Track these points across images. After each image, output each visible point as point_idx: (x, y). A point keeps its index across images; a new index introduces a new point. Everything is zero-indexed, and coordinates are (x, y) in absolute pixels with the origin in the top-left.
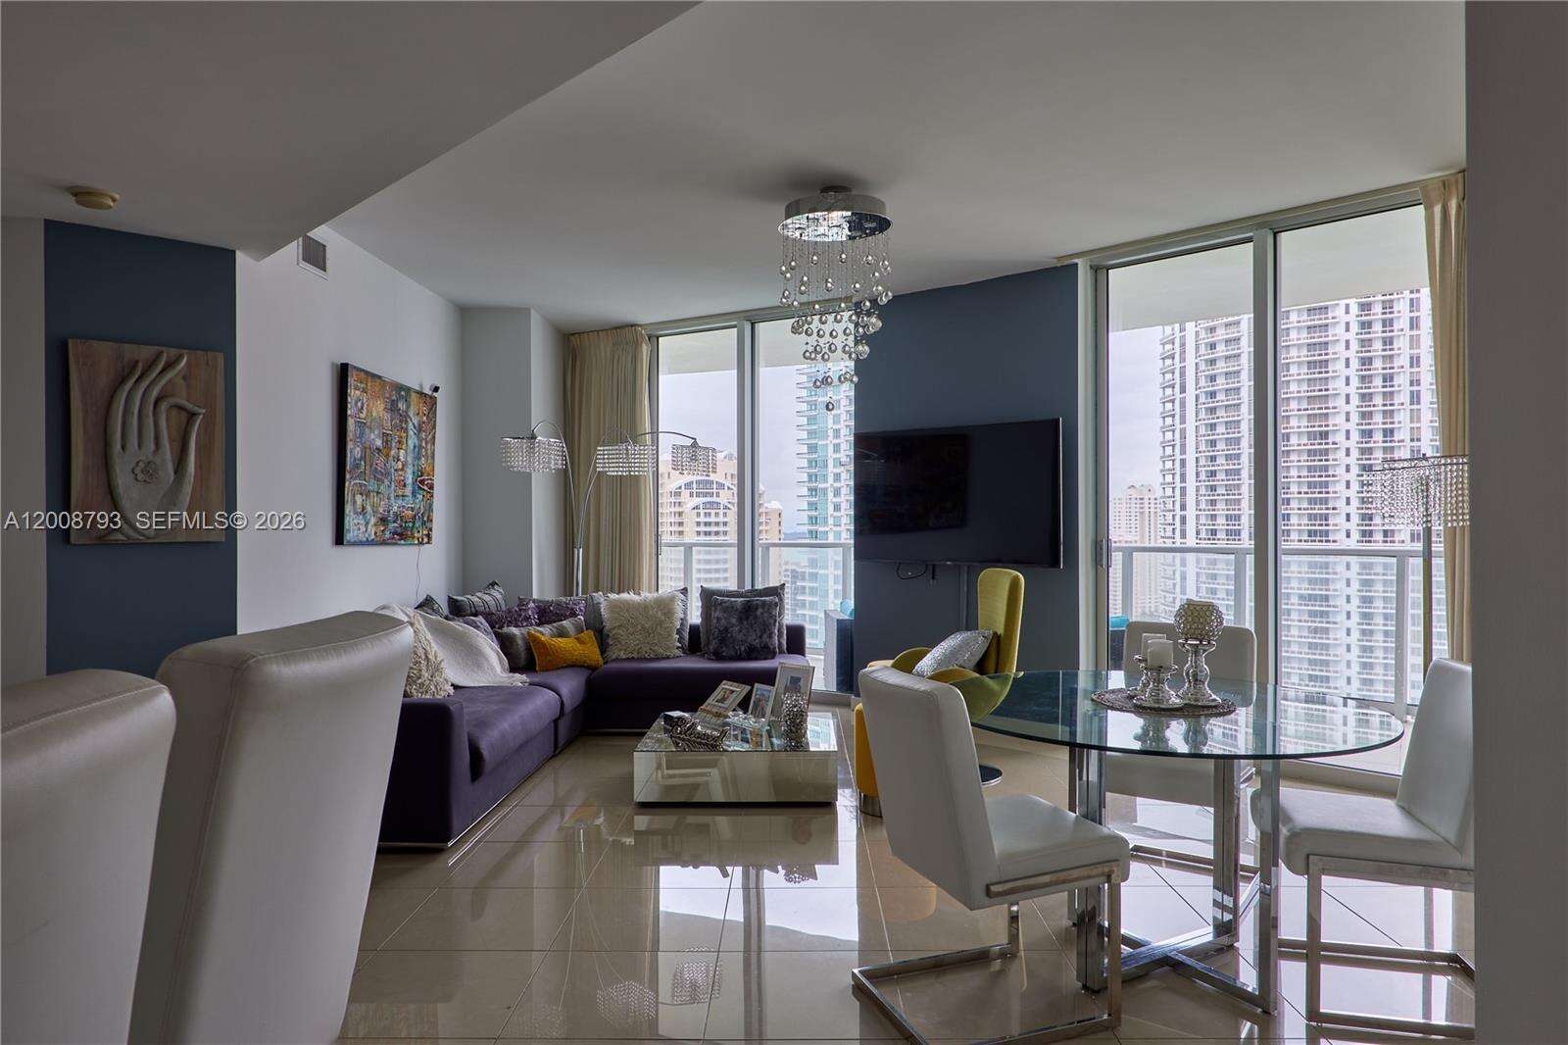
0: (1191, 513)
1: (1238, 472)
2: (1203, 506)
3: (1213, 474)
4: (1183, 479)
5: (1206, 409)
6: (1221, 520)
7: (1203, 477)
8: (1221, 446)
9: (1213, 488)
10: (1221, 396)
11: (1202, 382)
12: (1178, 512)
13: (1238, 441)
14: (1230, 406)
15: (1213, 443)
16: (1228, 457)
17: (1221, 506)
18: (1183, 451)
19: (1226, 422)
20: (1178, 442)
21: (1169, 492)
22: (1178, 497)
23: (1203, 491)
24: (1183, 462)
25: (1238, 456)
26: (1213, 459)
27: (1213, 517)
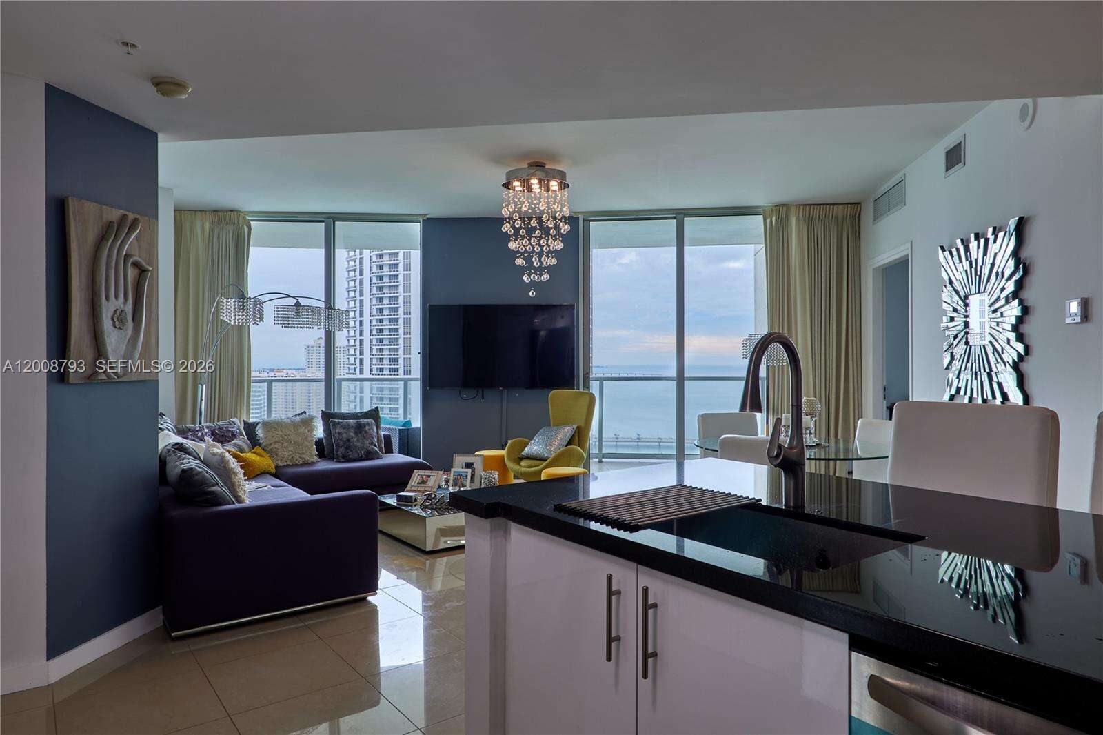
0: (367, 357)
1: (397, 330)
2: (375, 352)
3: (381, 331)
4: (361, 334)
5: (377, 287)
6: (386, 362)
7: (374, 332)
8: (386, 312)
9: (381, 340)
10: (386, 280)
11: (374, 270)
12: (358, 356)
13: (396, 309)
14: (392, 286)
15: (381, 310)
16: (391, 320)
17: (386, 352)
18: (361, 315)
19: (390, 297)
20: (358, 308)
21: (352, 342)
22: (358, 347)
23: (374, 342)
24: (361, 323)
25: (397, 320)
26: (381, 321)
27: (381, 360)
